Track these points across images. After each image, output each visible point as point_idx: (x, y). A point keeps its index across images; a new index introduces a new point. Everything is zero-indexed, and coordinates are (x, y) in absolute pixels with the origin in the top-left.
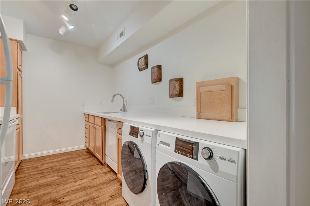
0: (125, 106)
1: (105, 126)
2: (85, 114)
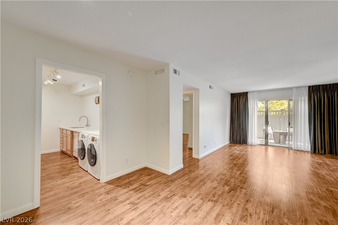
0: (89, 123)
1: (73, 136)
2: (60, 128)
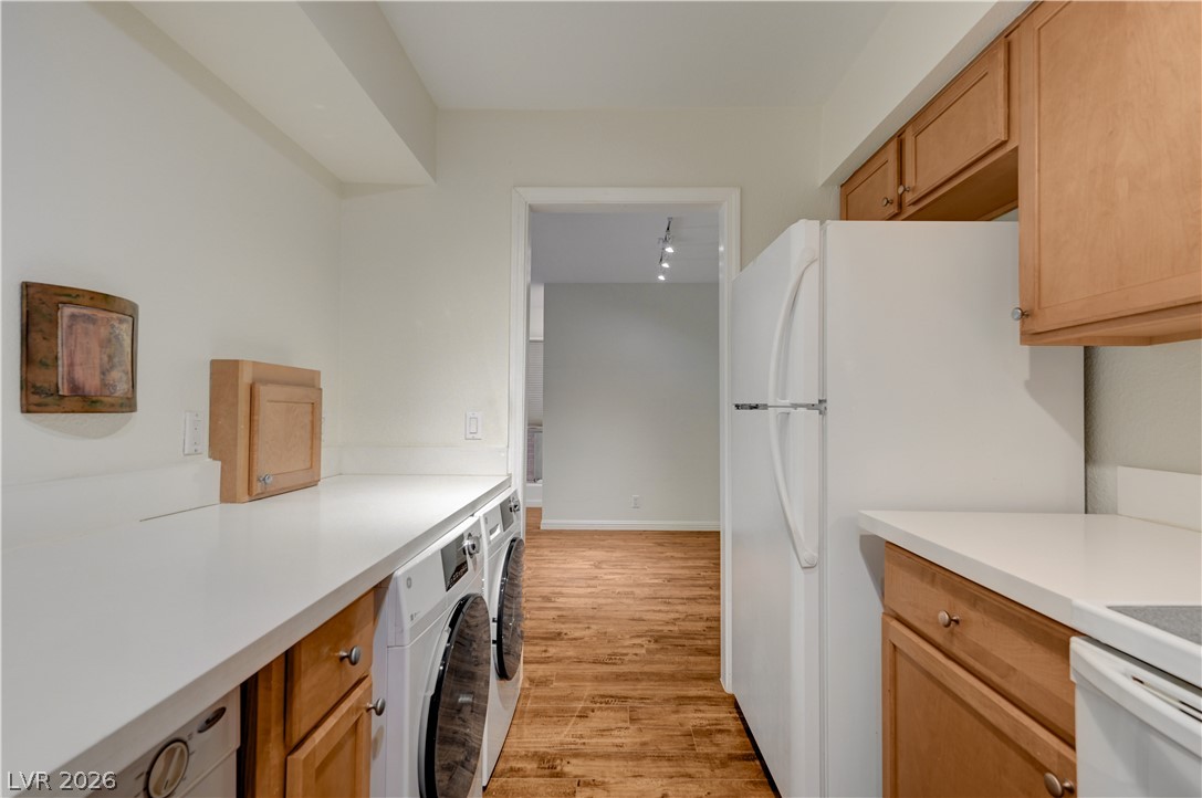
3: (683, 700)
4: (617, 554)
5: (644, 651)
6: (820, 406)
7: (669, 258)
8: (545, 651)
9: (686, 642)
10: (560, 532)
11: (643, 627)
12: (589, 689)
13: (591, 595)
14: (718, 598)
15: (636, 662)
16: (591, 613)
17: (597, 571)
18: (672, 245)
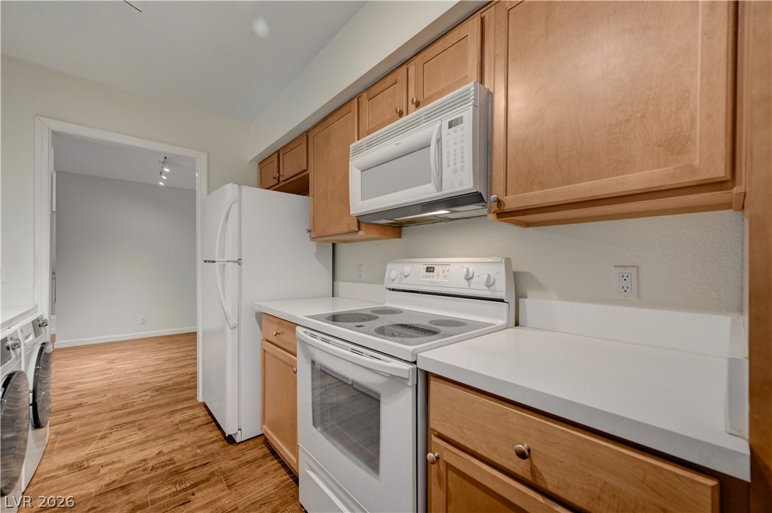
3: (173, 412)
4: (129, 353)
5: (148, 397)
6: (239, 262)
7: (166, 174)
8: (69, 416)
9: (177, 387)
10: (75, 348)
11: (148, 386)
12: (107, 424)
13: (106, 379)
14: (196, 363)
15: (142, 404)
16: (107, 388)
17: (111, 365)
18: (168, 167)
